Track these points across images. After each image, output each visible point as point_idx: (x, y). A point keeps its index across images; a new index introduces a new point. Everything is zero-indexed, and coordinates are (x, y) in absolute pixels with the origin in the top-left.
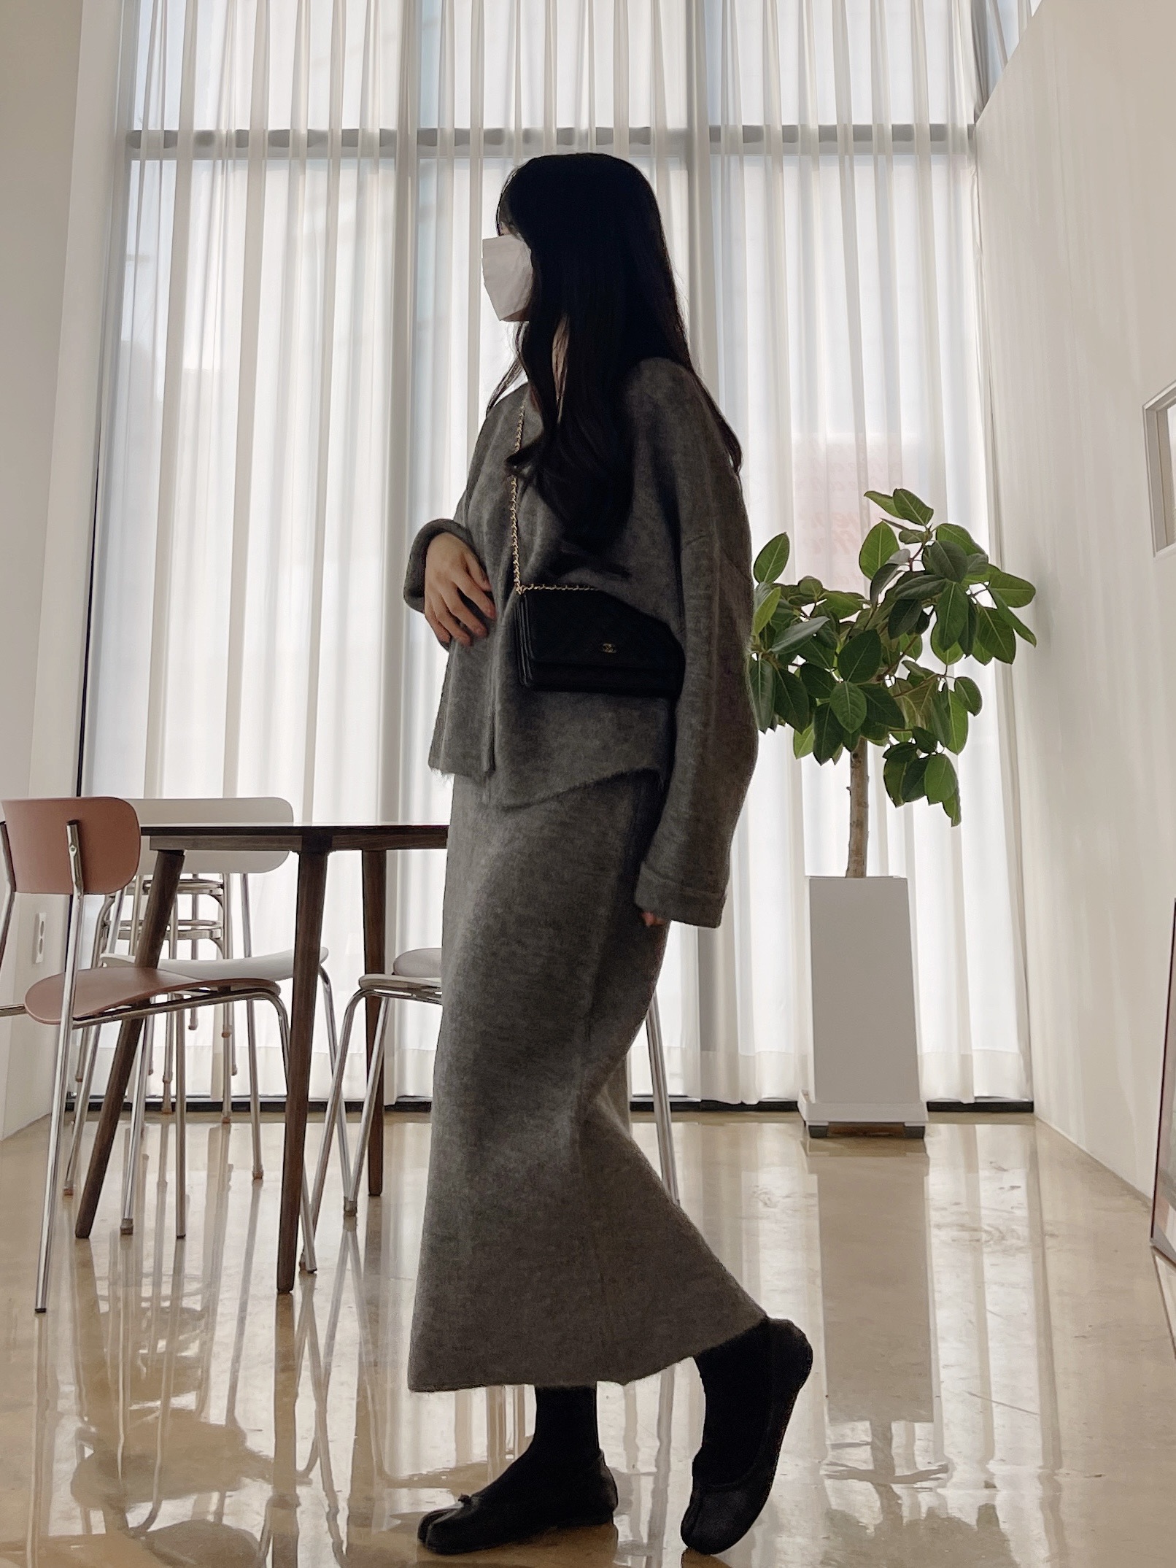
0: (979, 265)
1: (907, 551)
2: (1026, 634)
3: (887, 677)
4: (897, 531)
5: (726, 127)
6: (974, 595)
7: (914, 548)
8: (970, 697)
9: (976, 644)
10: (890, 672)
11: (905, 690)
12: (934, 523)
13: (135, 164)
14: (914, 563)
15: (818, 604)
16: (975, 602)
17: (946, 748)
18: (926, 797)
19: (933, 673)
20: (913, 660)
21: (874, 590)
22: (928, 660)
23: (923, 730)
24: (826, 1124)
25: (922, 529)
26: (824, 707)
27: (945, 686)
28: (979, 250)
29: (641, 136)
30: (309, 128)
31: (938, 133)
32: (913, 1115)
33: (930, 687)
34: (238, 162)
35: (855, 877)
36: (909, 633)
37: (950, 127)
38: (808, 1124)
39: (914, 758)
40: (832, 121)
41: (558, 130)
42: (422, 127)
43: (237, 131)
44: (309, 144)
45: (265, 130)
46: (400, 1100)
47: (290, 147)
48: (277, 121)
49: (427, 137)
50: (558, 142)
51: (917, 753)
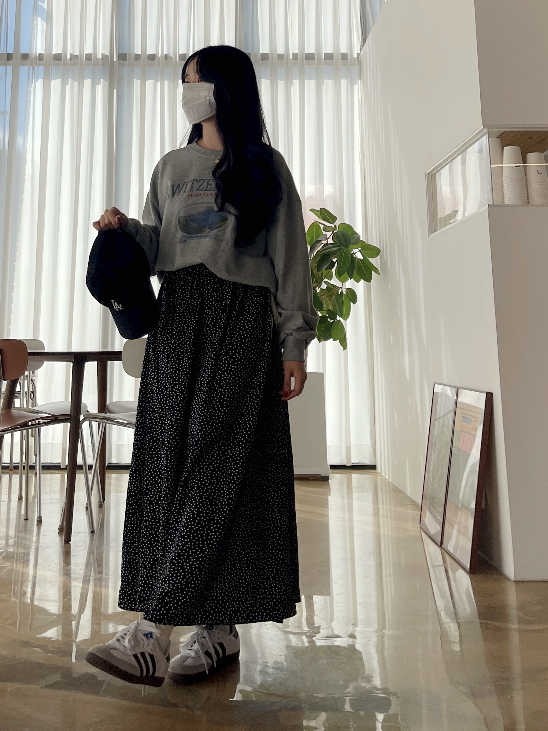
0: (360, 113)
1: (326, 235)
2: (376, 271)
3: (317, 288)
4: (322, 226)
5: (254, 53)
6: (354, 254)
7: (329, 234)
8: (352, 296)
9: (355, 274)
10: (318, 286)
11: (325, 293)
12: (338, 223)
14: (329, 240)
16: (354, 256)
17: (341, 318)
18: (332, 338)
19: (336, 286)
20: (329, 281)
22: (335, 281)
23: (332, 310)
25: (332, 225)
27: (342, 292)
28: (360, 107)
30: (71, 53)
31: (344, 56)
32: (325, 472)
33: (335, 292)
34: (40, 67)
36: (326, 270)
37: (349, 54)
39: (327, 322)
40: (298, 52)
41: (179, 55)
42: (121, 52)
43: (39, 54)
44: (70, 60)
45: (51, 54)
46: (109, 465)
47: (62, 61)
48: (57, 50)
49: (122, 57)
50: (179, 59)
51: (329, 320)
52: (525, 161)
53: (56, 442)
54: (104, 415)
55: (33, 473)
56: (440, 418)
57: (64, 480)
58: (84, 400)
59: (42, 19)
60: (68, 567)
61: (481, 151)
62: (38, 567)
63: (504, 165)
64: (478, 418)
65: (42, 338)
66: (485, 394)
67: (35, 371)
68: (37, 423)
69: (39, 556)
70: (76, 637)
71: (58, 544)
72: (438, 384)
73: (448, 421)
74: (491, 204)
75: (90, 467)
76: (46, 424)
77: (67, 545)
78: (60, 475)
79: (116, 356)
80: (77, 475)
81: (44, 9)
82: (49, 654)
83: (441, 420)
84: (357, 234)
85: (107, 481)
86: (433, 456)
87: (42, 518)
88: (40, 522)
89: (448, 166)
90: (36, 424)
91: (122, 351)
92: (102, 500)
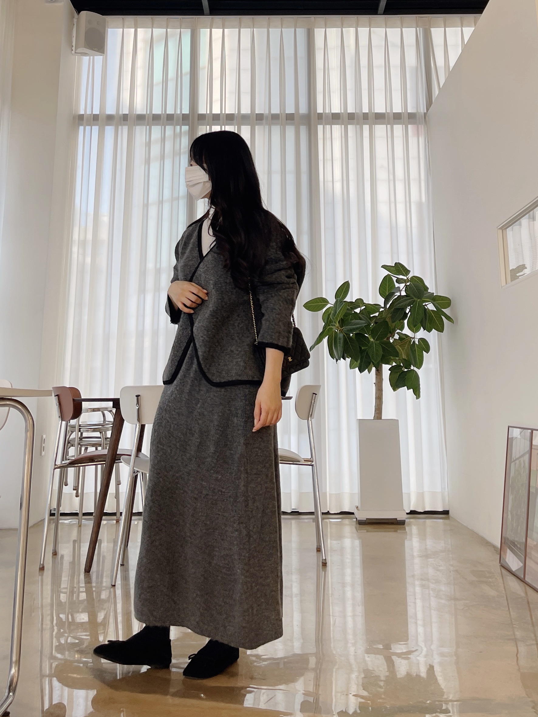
1: (399, 287)
2: (449, 319)
3: (391, 338)
4: (395, 279)
5: (326, 113)
6: (426, 305)
7: (402, 286)
8: (425, 345)
10: (392, 336)
11: (397, 343)
12: (410, 276)
13: (81, 128)
14: (402, 292)
15: (363, 308)
16: (426, 308)
17: (415, 367)
18: (406, 387)
19: (409, 336)
20: (400, 332)
21: (386, 303)
22: (406, 331)
23: (406, 360)
24: (365, 519)
25: (405, 278)
26: (365, 350)
27: (414, 342)
29: (290, 118)
30: (153, 113)
32: (401, 516)
33: (408, 342)
34: (124, 127)
35: (378, 419)
36: (399, 321)
37: (416, 113)
38: (358, 519)
39: (402, 371)
40: (368, 112)
41: (256, 114)
43: (124, 114)
45: (135, 114)
48: (140, 110)
50: (256, 119)
51: (403, 369)
56: (516, 459)
72: (512, 427)
73: (524, 462)
83: (517, 461)
89: (517, 223)
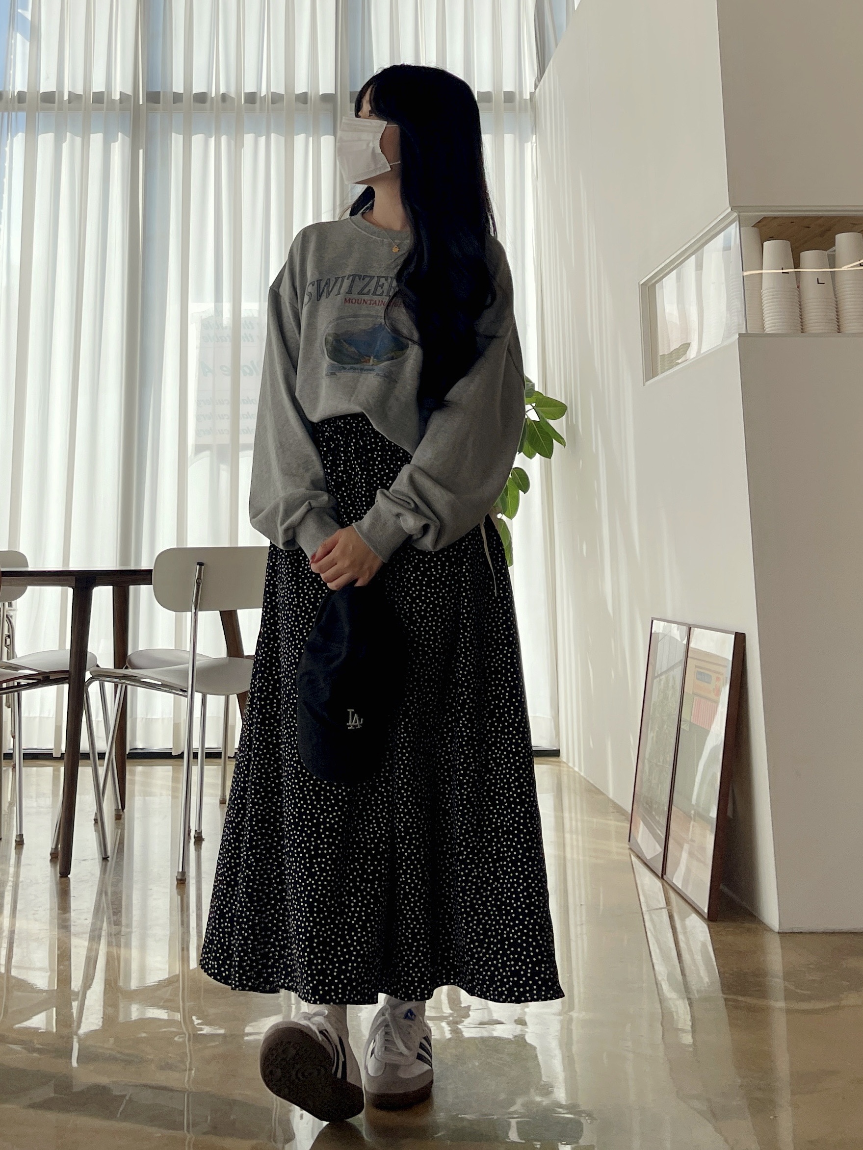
0: (535, 189)
2: (560, 440)
8: (522, 481)
9: (526, 445)
17: (503, 515)
28: (535, 179)
29: (303, 99)
30: (70, 91)
31: (509, 97)
34: (19, 113)
37: (517, 93)
41: (245, 94)
42: (150, 90)
43: (19, 93)
44: (69, 103)
45: (38, 92)
46: (132, 751)
47: (56, 105)
48: (47, 85)
49: (153, 97)
50: (245, 102)
52: (797, 265)
53: (46, 715)
54: (123, 671)
55: (9, 766)
56: (662, 674)
57: (59, 776)
58: (91, 648)
59: (24, 35)
60: (66, 915)
61: (727, 248)
62: (17, 915)
63: (764, 271)
64: (723, 674)
65: (24, 548)
66: (733, 636)
67: (13, 602)
68: (16, 684)
69: (20, 897)
70: (79, 1027)
71: (49, 879)
72: (657, 619)
73: (674, 678)
74: (744, 332)
75: (102, 756)
76: (30, 686)
77: (64, 879)
78: (51, 768)
79: (143, 577)
80: (80, 768)
81: (27, 19)
82: (35, 1055)
83: (663, 677)
84: (530, 382)
85: (128, 777)
86: (651, 736)
87: (24, 837)
88: (20, 843)
89: (674, 272)
90: (14, 687)
91: (152, 568)
92: (120, 807)
